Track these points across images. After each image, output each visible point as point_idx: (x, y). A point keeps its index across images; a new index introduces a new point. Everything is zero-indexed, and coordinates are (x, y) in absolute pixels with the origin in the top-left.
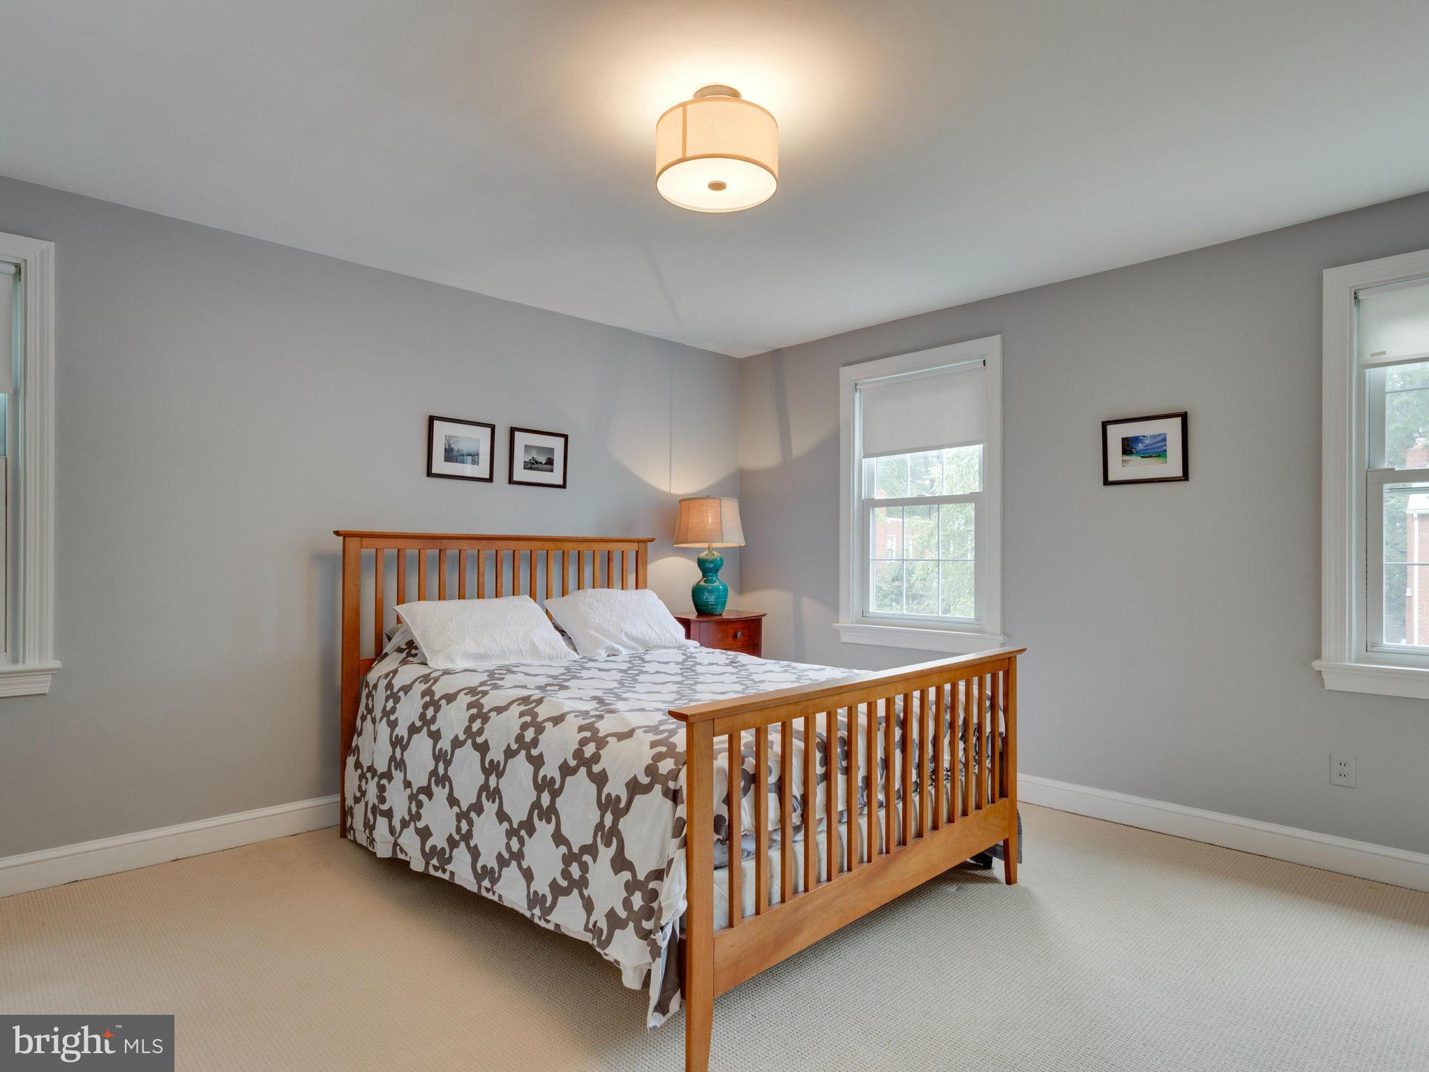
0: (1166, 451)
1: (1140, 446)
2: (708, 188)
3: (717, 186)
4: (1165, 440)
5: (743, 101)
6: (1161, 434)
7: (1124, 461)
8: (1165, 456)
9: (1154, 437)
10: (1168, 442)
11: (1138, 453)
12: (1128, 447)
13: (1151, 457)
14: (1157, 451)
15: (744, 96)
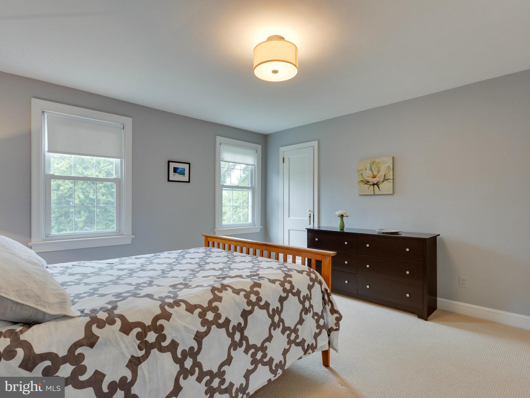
0: (185, 173)
1: (178, 171)
2: (272, 73)
3: (275, 72)
4: (184, 170)
5: (286, 40)
6: (184, 168)
7: (174, 174)
8: (185, 175)
9: (182, 168)
10: (185, 171)
11: (178, 173)
12: (175, 170)
13: (181, 174)
14: (182, 173)
15: (286, 39)
